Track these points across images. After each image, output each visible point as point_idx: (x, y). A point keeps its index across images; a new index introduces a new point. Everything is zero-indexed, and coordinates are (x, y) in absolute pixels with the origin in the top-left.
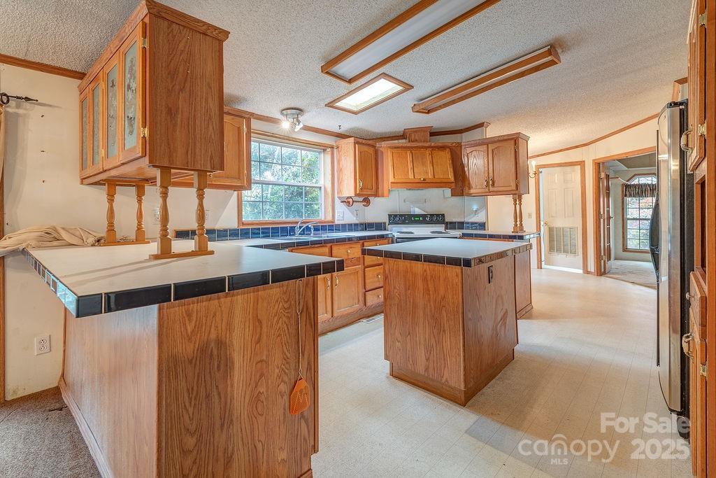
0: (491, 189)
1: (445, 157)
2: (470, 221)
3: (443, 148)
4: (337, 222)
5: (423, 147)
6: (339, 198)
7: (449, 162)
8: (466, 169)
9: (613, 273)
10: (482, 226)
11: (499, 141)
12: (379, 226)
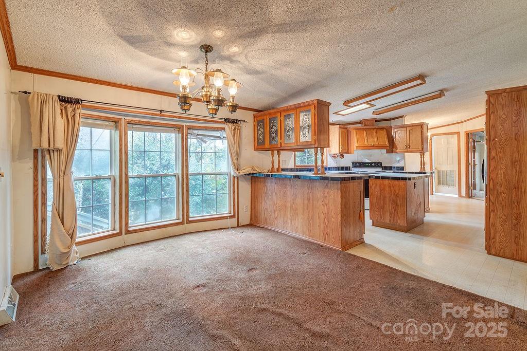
0: (408, 150)
1: (384, 133)
2: (396, 166)
3: (382, 129)
4: (328, 166)
5: (372, 129)
6: (329, 154)
7: (386, 136)
8: (394, 140)
9: (477, 197)
10: (402, 168)
11: (413, 126)
12: (347, 168)
